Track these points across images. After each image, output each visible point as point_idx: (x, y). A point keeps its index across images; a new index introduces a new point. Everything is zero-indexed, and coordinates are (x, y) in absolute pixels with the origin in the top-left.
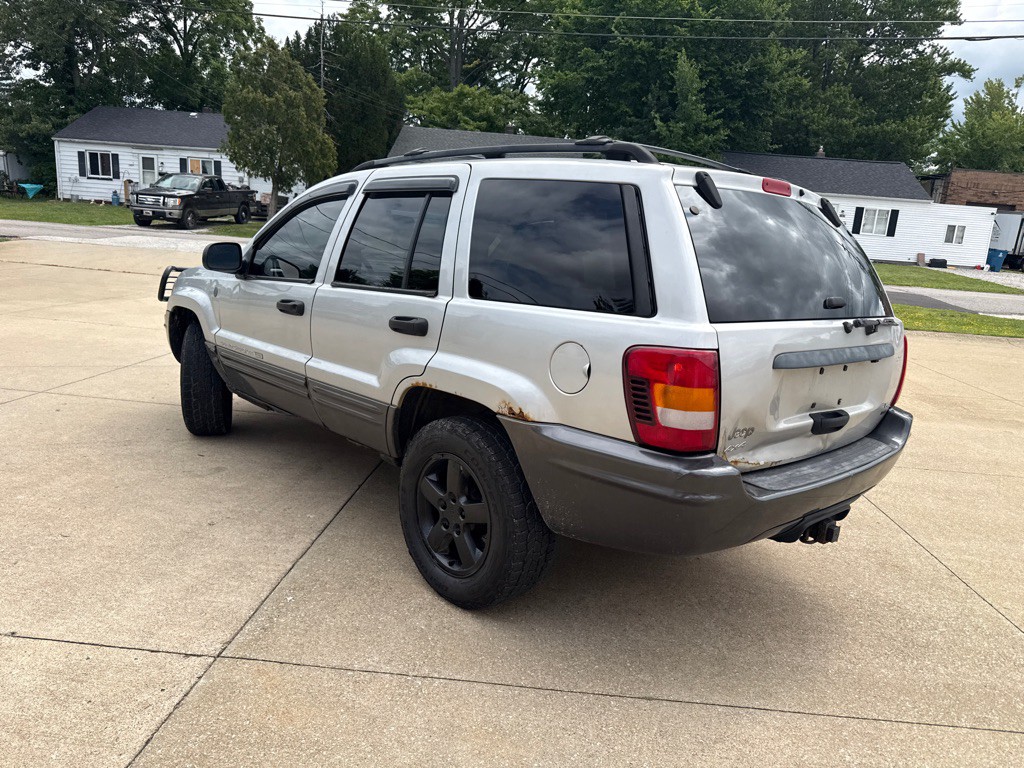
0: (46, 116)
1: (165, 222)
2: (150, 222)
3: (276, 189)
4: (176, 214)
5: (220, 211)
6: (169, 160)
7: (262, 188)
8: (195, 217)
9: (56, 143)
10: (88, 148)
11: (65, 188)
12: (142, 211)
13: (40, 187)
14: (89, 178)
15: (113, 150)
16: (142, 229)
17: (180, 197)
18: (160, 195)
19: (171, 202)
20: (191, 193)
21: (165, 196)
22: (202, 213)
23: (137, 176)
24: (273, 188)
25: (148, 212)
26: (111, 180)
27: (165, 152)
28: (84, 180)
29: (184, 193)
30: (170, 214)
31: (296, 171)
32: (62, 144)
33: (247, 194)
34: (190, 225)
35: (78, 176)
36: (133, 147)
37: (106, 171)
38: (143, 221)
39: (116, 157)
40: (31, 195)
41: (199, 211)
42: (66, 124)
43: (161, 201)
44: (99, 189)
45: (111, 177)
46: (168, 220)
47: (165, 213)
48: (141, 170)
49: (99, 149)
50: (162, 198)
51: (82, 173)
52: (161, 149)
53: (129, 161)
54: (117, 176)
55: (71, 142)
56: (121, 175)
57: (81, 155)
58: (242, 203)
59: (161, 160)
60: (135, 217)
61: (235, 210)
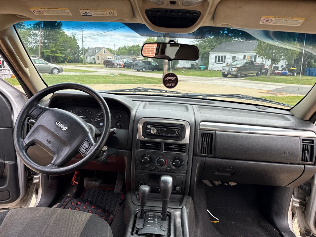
0: (210, 47)
1: (231, 76)
2: (227, 76)
3: (272, 63)
4: (235, 73)
5: (250, 72)
6: (240, 56)
7: (268, 63)
8: (242, 74)
9: (210, 54)
10: (218, 55)
11: (210, 67)
12: (224, 73)
13: (205, 67)
14: (217, 63)
15: (224, 54)
16: (225, 78)
17: (237, 67)
18: (230, 67)
19: (234, 69)
20: (242, 66)
21: (232, 67)
22: (244, 73)
23: (230, 62)
24: (271, 63)
25: (226, 73)
26: (222, 63)
27: (240, 54)
28: (215, 64)
29: (239, 66)
30: (233, 73)
31: (281, 56)
32: (212, 54)
33: (262, 66)
34: (239, 77)
35: (214, 63)
36: (230, 53)
37: (222, 61)
38: (225, 76)
39: (225, 56)
40: (202, 69)
41: (243, 72)
42: (215, 48)
43: (231, 69)
44: (219, 67)
45: (223, 63)
46: (232, 75)
47: (231, 73)
48: (232, 60)
49: (221, 54)
50: (231, 68)
51: (215, 62)
52: (238, 53)
53: (229, 57)
54: (224, 62)
55: (214, 53)
56: (226, 62)
57: (216, 57)
58: (260, 69)
59: (238, 57)
60: (223, 75)
61: (256, 72)
